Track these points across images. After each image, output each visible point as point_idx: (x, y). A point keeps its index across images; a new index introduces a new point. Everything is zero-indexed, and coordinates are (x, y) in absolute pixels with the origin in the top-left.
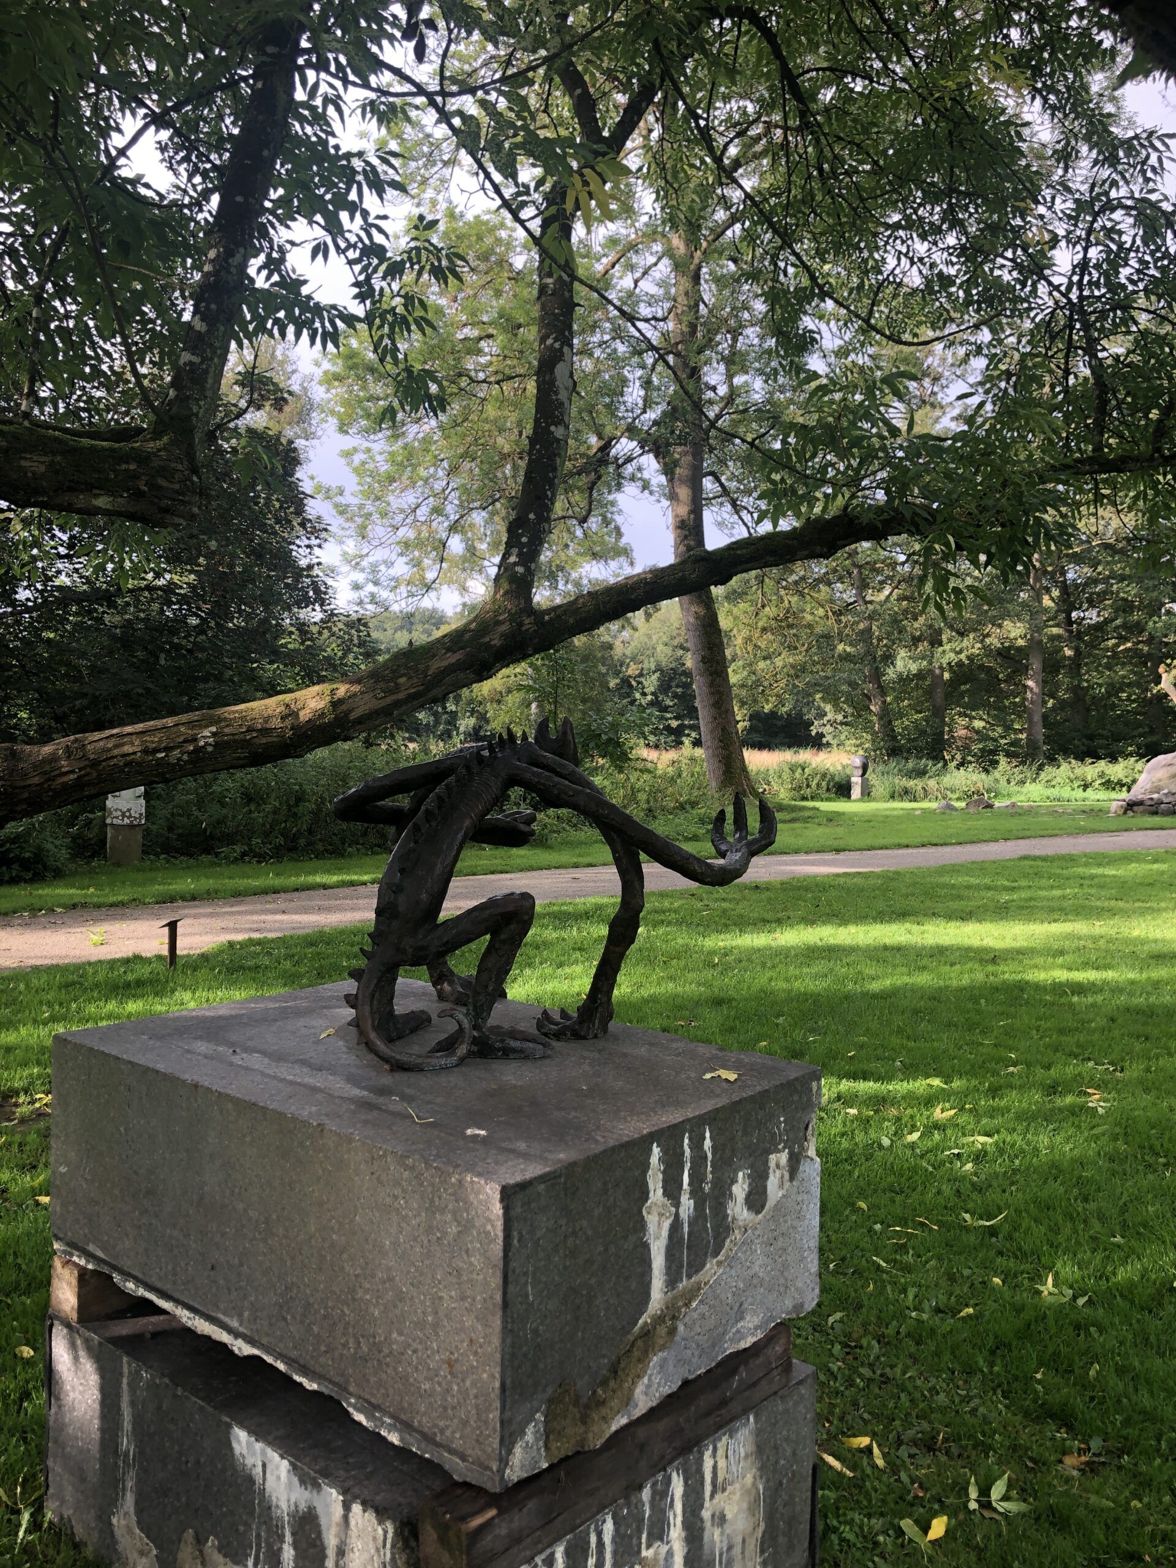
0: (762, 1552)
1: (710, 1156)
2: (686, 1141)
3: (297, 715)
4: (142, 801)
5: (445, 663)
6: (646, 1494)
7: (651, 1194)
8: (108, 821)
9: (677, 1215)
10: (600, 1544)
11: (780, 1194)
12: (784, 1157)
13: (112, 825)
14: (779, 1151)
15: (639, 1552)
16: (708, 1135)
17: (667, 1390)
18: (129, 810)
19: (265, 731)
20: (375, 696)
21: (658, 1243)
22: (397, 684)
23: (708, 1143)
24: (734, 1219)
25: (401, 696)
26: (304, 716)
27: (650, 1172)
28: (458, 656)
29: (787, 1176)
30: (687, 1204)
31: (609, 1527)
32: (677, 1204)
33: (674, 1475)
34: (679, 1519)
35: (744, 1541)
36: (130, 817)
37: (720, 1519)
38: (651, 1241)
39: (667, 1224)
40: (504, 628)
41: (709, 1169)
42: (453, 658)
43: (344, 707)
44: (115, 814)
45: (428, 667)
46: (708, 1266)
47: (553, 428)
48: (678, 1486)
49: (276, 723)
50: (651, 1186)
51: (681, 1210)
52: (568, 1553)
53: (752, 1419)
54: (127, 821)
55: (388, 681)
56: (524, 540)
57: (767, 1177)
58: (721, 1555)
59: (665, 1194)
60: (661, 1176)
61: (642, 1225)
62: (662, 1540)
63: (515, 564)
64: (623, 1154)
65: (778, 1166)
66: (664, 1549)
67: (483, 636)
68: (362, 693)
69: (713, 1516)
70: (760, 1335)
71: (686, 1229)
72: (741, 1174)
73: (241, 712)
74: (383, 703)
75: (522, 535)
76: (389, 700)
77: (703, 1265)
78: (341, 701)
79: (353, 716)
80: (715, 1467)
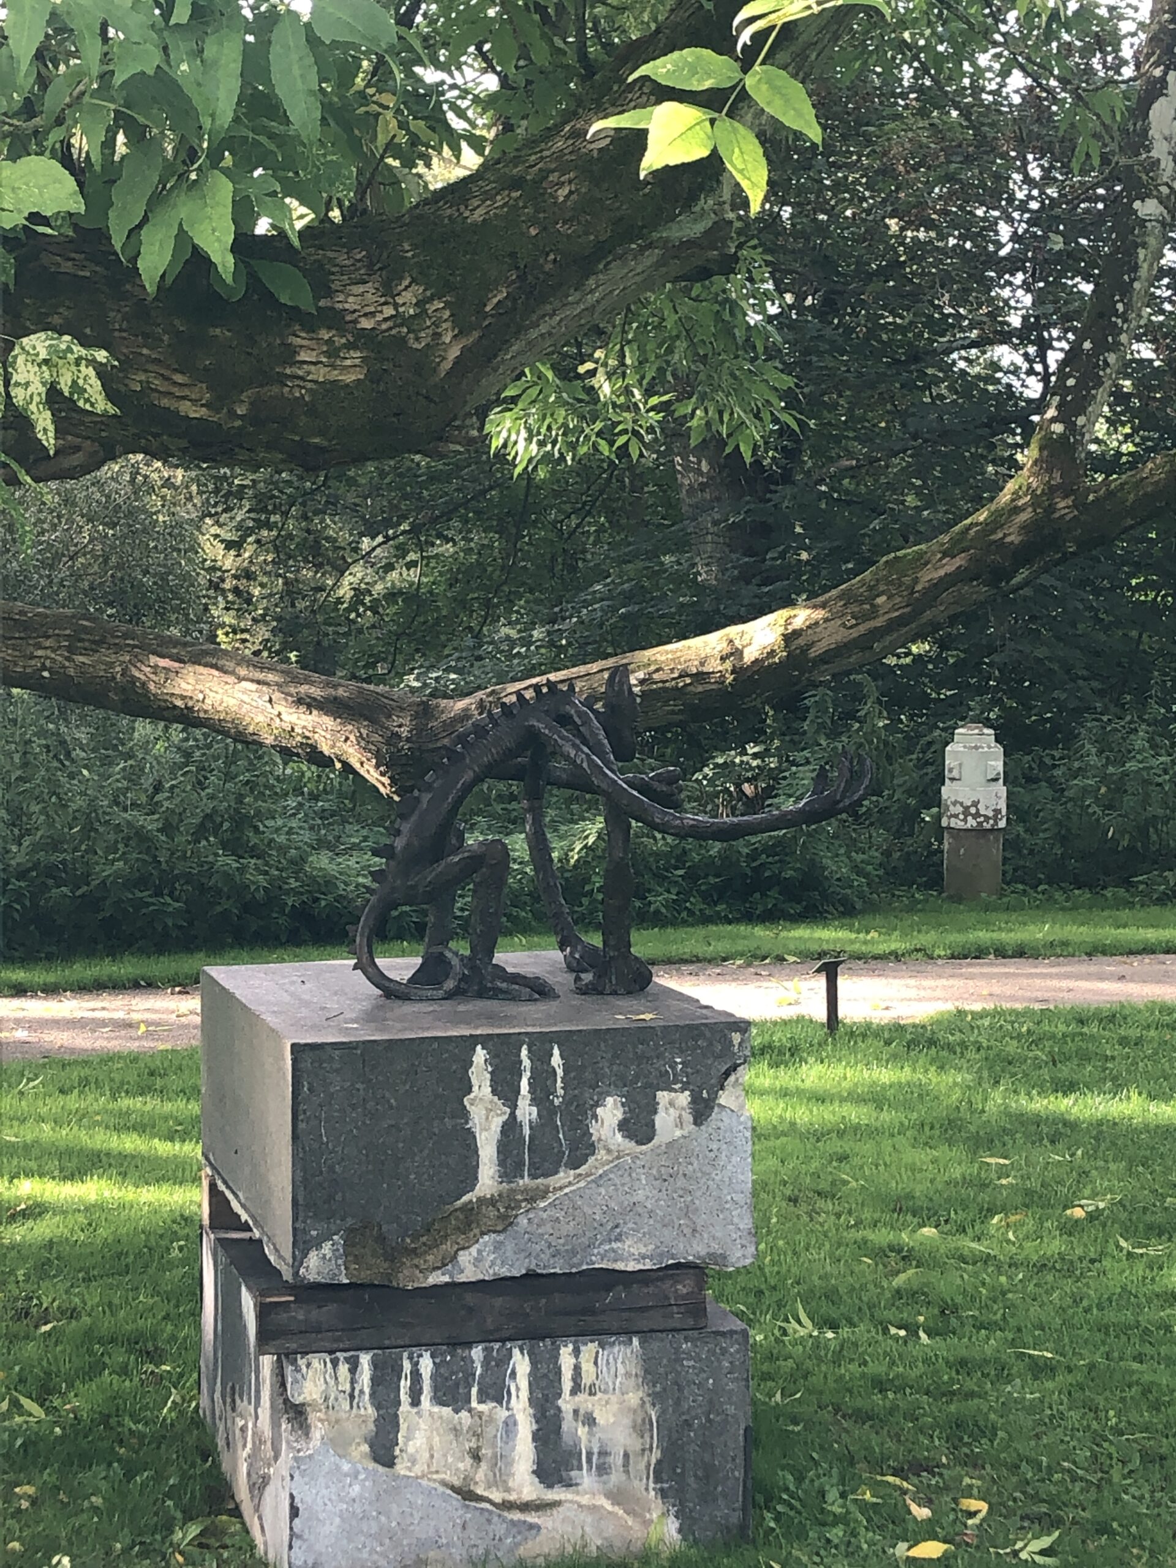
0: (657, 1480)
1: (560, 1072)
2: (524, 1052)
3: (742, 652)
4: (1001, 789)
5: (942, 573)
6: (477, 1353)
7: (475, 1089)
8: (944, 822)
9: (513, 1115)
10: (416, 1375)
11: (678, 1133)
12: (684, 1099)
13: (949, 828)
14: (676, 1091)
15: (468, 1401)
16: (556, 1052)
17: (504, 1272)
18: (975, 804)
19: (701, 677)
20: (844, 625)
21: (485, 1134)
22: (872, 605)
23: (556, 1060)
24: (600, 1140)
25: (878, 622)
26: (750, 655)
27: (473, 1069)
28: (959, 561)
29: (688, 1118)
30: (527, 1111)
31: (426, 1365)
32: (514, 1107)
33: (516, 1352)
34: (524, 1394)
35: (626, 1455)
36: (977, 815)
37: (590, 1421)
38: (477, 1131)
39: (497, 1123)
40: (1024, 517)
41: (559, 1084)
42: (950, 566)
43: (801, 641)
44: (954, 810)
45: (916, 581)
46: (562, 1174)
47: (1137, 205)
48: (521, 1363)
49: (714, 666)
50: (474, 1081)
51: (518, 1112)
52: (375, 1364)
53: (635, 1341)
54: (971, 822)
55: (862, 603)
56: (1071, 382)
57: (655, 1112)
58: (589, 1455)
59: (494, 1092)
60: (488, 1076)
61: (465, 1114)
62: (501, 1404)
63: (1053, 420)
64: (435, 1045)
65: (672, 1104)
66: (502, 1414)
67: (993, 532)
68: (826, 620)
69: (576, 1412)
70: (648, 1265)
71: (527, 1131)
72: (610, 1100)
73: (673, 652)
74: (855, 633)
75: (1069, 376)
76: (862, 629)
77: (557, 1172)
78: (797, 633)
79: (813, 653)
80: (577, 1369)
